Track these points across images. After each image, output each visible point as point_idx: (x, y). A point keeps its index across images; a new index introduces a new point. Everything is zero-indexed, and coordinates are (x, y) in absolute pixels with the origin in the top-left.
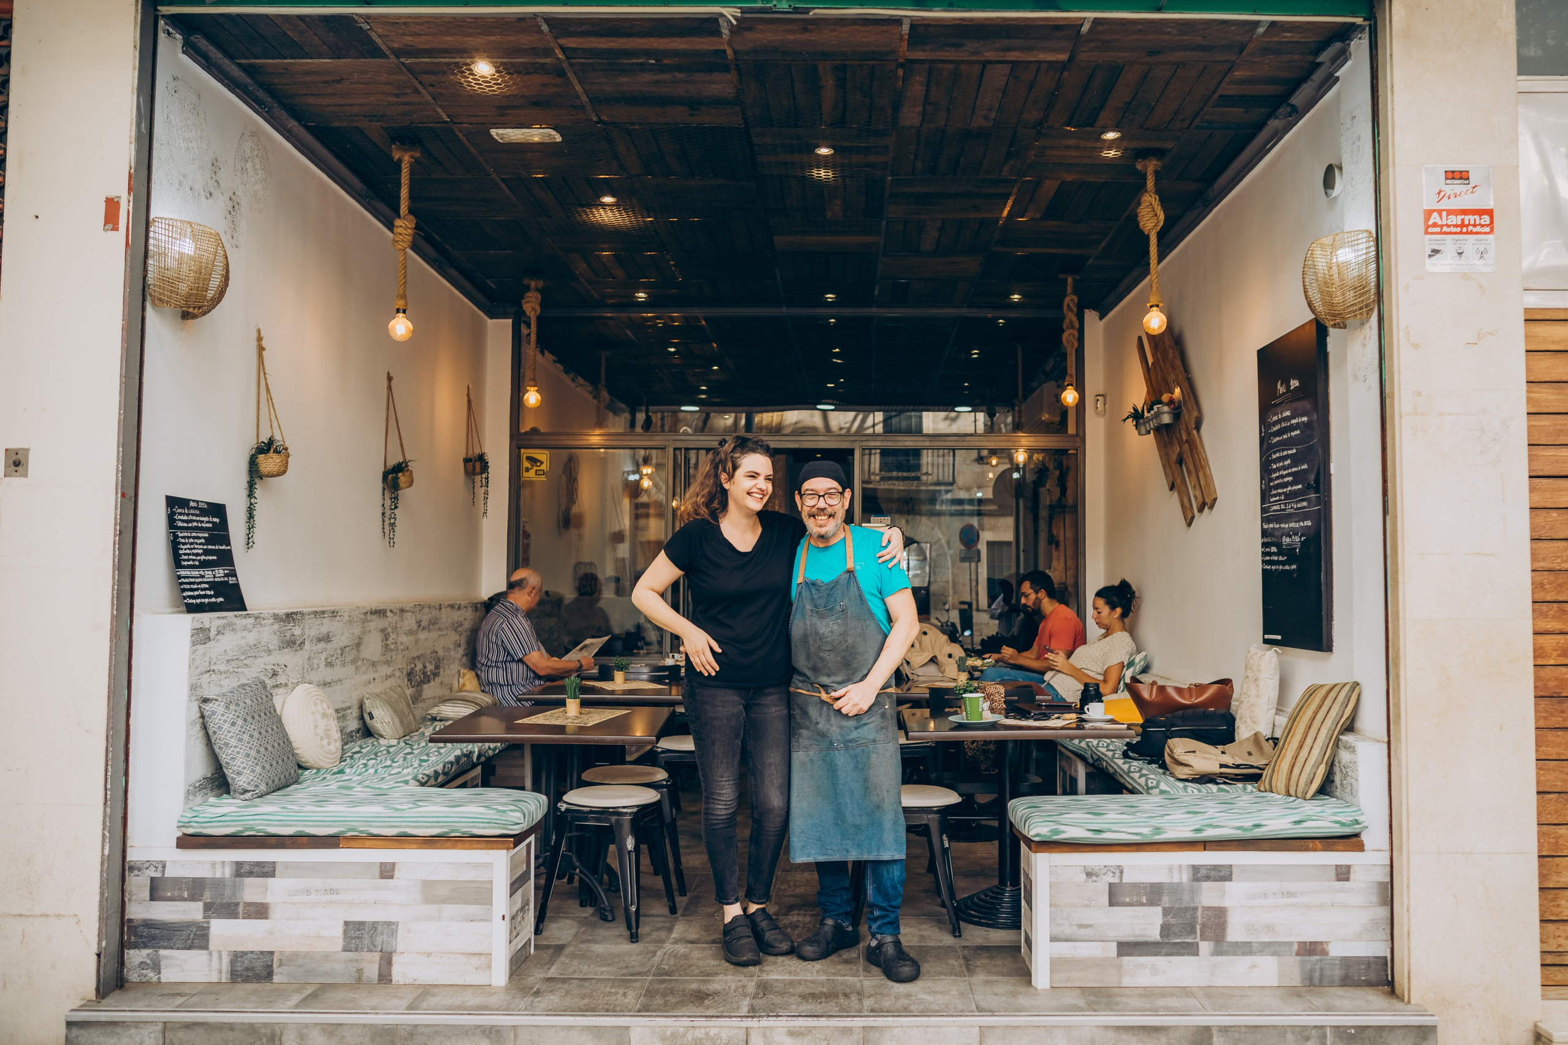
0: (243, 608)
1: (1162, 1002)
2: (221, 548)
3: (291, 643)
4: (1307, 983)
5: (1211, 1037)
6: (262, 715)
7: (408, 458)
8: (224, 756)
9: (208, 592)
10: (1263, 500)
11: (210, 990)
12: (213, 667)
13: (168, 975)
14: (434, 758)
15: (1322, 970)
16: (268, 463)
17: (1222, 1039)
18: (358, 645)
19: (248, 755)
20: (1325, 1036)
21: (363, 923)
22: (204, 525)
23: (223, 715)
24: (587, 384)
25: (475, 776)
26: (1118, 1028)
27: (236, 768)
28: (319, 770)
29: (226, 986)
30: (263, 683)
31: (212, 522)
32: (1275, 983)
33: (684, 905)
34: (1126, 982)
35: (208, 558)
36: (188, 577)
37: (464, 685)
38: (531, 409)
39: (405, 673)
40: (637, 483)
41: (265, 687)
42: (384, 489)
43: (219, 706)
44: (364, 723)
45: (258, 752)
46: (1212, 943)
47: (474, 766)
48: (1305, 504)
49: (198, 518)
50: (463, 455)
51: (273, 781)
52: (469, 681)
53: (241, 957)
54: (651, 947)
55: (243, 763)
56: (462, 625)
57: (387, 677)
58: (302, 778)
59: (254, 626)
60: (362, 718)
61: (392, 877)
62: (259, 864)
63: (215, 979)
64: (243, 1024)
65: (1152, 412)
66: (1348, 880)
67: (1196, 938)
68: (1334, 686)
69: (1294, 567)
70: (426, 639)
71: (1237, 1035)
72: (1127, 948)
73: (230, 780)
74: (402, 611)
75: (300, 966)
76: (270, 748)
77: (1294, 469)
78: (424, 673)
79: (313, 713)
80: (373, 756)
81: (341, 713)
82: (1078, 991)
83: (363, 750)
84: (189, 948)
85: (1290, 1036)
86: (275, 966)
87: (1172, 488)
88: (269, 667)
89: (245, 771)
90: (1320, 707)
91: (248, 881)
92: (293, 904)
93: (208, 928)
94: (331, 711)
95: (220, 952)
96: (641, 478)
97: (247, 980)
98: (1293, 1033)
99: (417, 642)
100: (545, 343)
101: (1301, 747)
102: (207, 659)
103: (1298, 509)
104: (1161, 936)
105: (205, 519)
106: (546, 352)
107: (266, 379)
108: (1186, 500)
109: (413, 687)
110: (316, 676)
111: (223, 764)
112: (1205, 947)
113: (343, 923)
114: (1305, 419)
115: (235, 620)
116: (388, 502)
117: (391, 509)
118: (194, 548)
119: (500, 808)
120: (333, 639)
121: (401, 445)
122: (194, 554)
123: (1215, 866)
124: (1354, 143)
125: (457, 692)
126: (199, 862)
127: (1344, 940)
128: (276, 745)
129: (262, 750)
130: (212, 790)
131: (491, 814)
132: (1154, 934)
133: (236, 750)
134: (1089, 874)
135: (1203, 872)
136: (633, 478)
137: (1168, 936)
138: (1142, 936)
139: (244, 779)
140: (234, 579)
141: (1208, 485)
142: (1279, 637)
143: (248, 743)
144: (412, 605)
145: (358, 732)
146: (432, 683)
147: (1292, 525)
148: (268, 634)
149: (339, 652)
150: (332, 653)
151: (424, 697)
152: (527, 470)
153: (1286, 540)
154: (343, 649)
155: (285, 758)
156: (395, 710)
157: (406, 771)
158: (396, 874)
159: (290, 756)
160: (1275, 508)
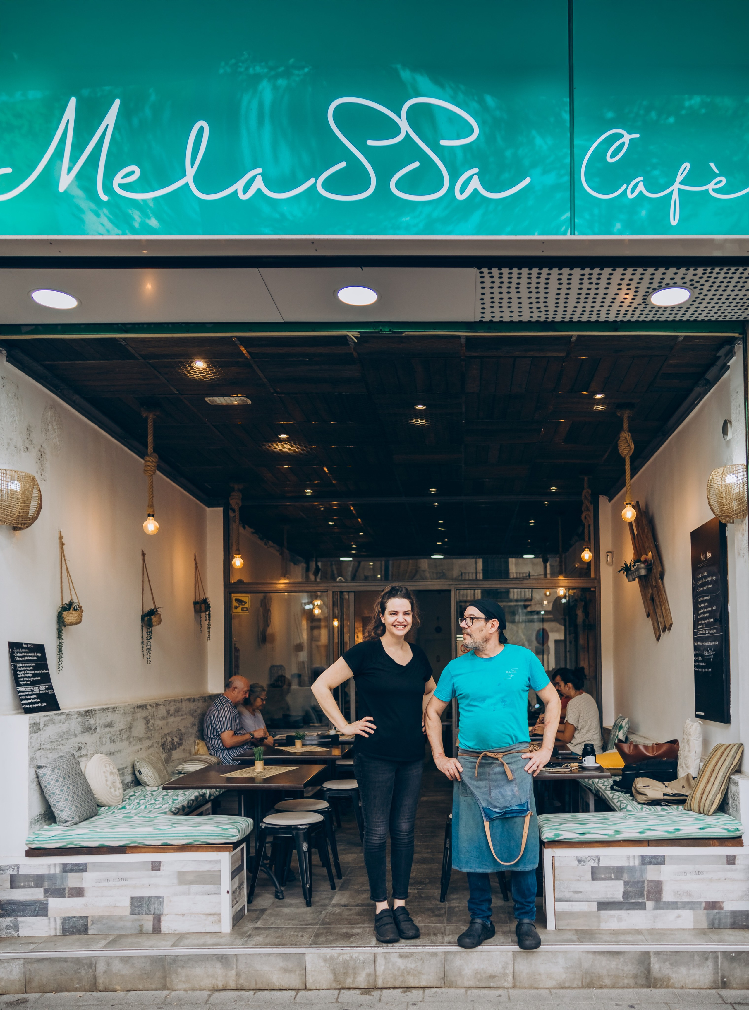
0: (59, 709)
1: (622, 938)
2: (43, 672)
3: (89, 729)
4: (711, 927)
5: (650, 958)
6: (74, 774)
7: (157, 606)
8: (52, 800)
9: (37, 700)
10: (695, 627)
11: (50, 939)
12: (42, 747)
13: (24, 932)
14: (182, 798)
15: (720, 919)
16: (69, 617)
17: (656, 959)
18: (130, 728)
19: (67, 800)
20: (717, 957)
21: (142, 898)
22: (32, 658)
23: (50, 776)
24: (275, 545)
25: (208, 809)
26: (595, 952)
27: (59, 808)
28: (109, 806)
29: (59, 937)
30: (73, 755)
31: (37, 656)
32: (692, 927)
33: (340, 884)
34: (603, 926)
35: (35, 679)
36: (24, 692)
37: (198, 750)
38: (237, 569)
39: (160, 744)
40: (311, 610)
41: (74, 757)
42: (142, 626)
43: (48, 770)
44: (136, 777)
45: (73, 797)
46: (654, 902)
47: (207, 802)
48: (715, 631)
49: (28, 654)
50: (193, 600)
51: (83, 815)
52: (201, 747)
53: (68, 920)
54: (319, 909)
55: (64, 804)
56: (196, 711)
57: (149, 747)
58: (100, 812)
59: (66, 720)
60: (134, 774)
61: (159, 870)
62: (77, 865)
63: (52, 934)
64: (72, 958)
65: (635, 567)
66: (734, 864)
67: (644, 899)
68: (729, 745)
69: (710, 670)
70: (173, 722)
71: (665, 957)
72: (603, 905)
73: (56, 815)
74: (157, 705)
75: (104, 924)
76: (80, 794)
77: (710, 609)
78: (173, 744)
79: (104, 772)
80: (143, 798)
81: (121, 771)
82: (574, 931)
83: (136, 794)
84: (36, 916)
85: (696, 957)
86: (89, 925)
87: (648, 616)
88: (76, 745)
89: (66, 809)
90: (720, 758)
91: (71, 875)
92: (99, 887)
93: (47, 904)
94: (115, 771)
95: (55, 918)
96: (314, 608)
97: (72, 933)
98: (698, 955)
99: (167, 724)
100: (245, 521)
101: (707, 783)
102: (39, 742)
103: (712, 634)
104: (623, 898)
105: (32, 654)
106: (247, 527)
107: (66, 563)
108: (656, 624)
109: (165, 753)
110: (106, 749)
111: (52, 805)
112: (650, 905)
113: (129, 898)
114: (714, 578)
115: (54, 717)
116: (145, 635)
117: (148, 639)
118: (27, 673)
119: (224, 827)
120: (115, 725)
121: (153, 598)
122: (27, 677)
123: (654, 856)
124: (737, 409)
125: (194, 755)
126: (40, 865)
127: (732, 901)
128: (83, 793)
129: (75, 796)
130: (45, 821)
131: (218, 831)
132: (619, 897)
133: (59, 797)
134: (579, 861)
135: (648, 859)
136: (308, 607)
137: (627, 898)
138: (612, 898)
139: (65, 814)
140: (52, 691)
141: (667, 615)
142: (703, 714)
143: (67, 792)
144: (163, 700)
145: (132, 783)
146: (178, 750)
147: (709, 644)
148: (75, 725)
149: (118, 733)
150: (114, 734)
151: (173, 759)
152: (236, 608)
153: (706, 653)
154: (121, 731)
155: (89, 800)
156: (155, 768)
157: (164, 806)
158: (162, 868)
159: (92, 799)
160: (700, 632)
